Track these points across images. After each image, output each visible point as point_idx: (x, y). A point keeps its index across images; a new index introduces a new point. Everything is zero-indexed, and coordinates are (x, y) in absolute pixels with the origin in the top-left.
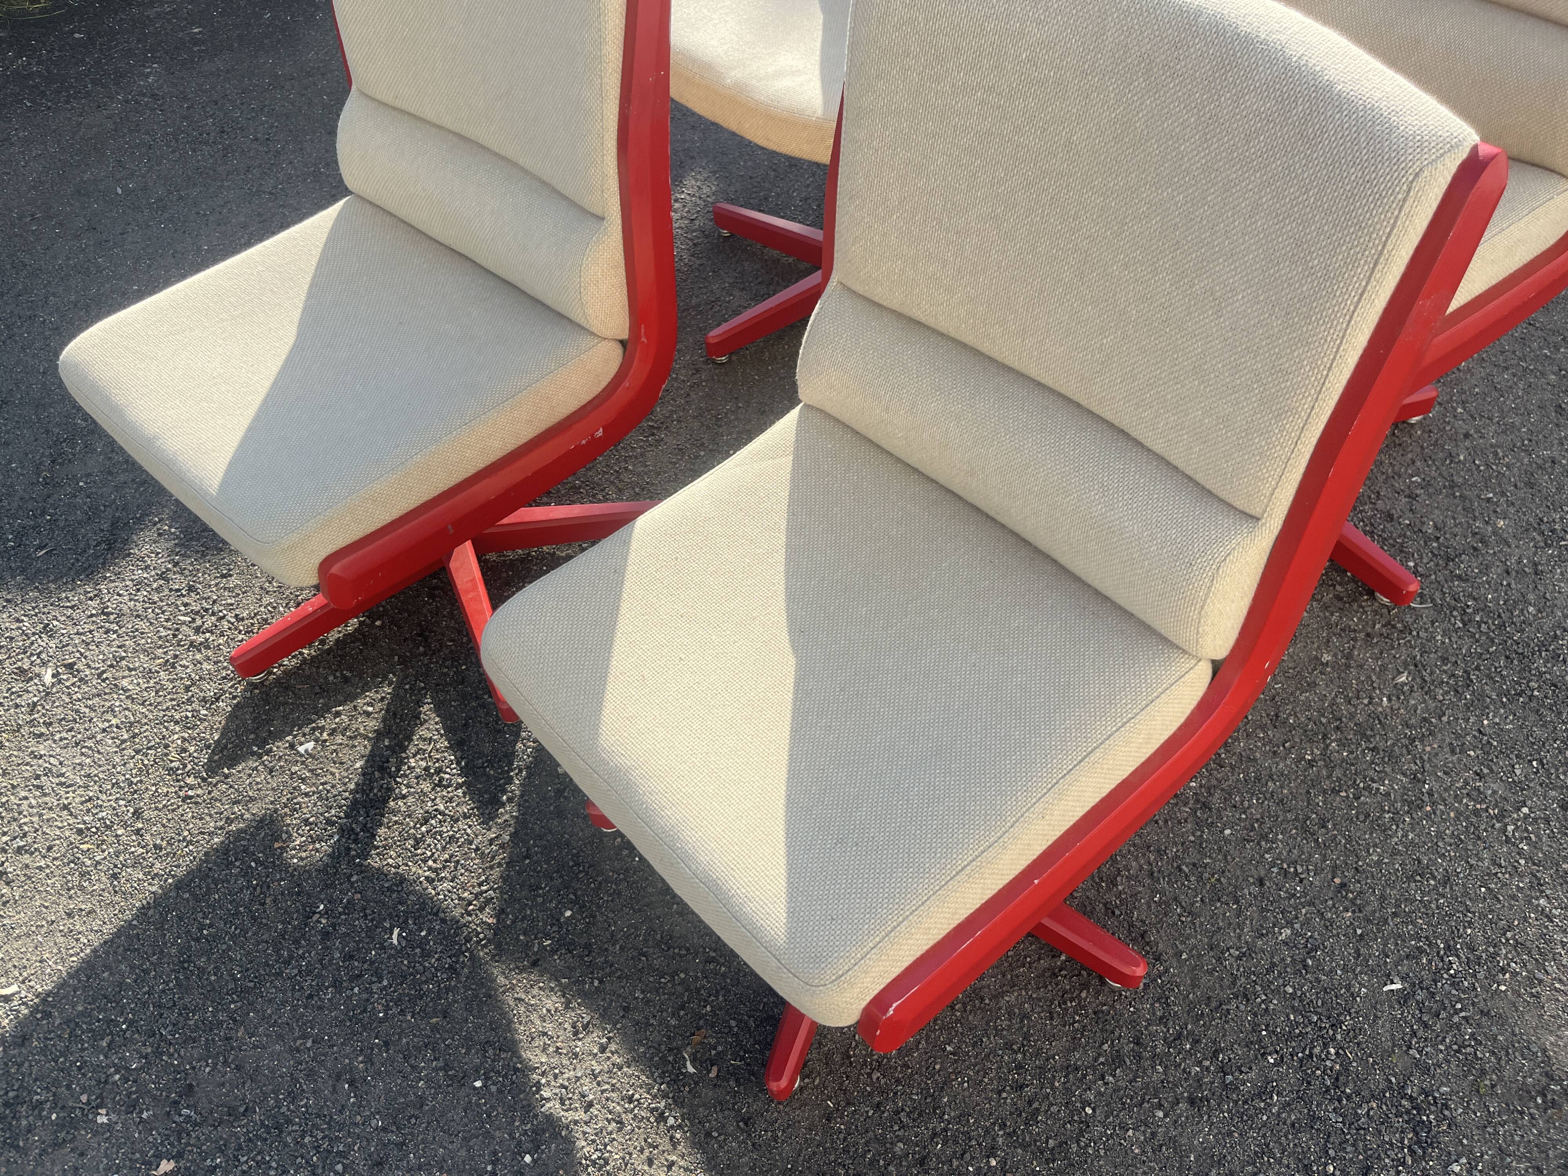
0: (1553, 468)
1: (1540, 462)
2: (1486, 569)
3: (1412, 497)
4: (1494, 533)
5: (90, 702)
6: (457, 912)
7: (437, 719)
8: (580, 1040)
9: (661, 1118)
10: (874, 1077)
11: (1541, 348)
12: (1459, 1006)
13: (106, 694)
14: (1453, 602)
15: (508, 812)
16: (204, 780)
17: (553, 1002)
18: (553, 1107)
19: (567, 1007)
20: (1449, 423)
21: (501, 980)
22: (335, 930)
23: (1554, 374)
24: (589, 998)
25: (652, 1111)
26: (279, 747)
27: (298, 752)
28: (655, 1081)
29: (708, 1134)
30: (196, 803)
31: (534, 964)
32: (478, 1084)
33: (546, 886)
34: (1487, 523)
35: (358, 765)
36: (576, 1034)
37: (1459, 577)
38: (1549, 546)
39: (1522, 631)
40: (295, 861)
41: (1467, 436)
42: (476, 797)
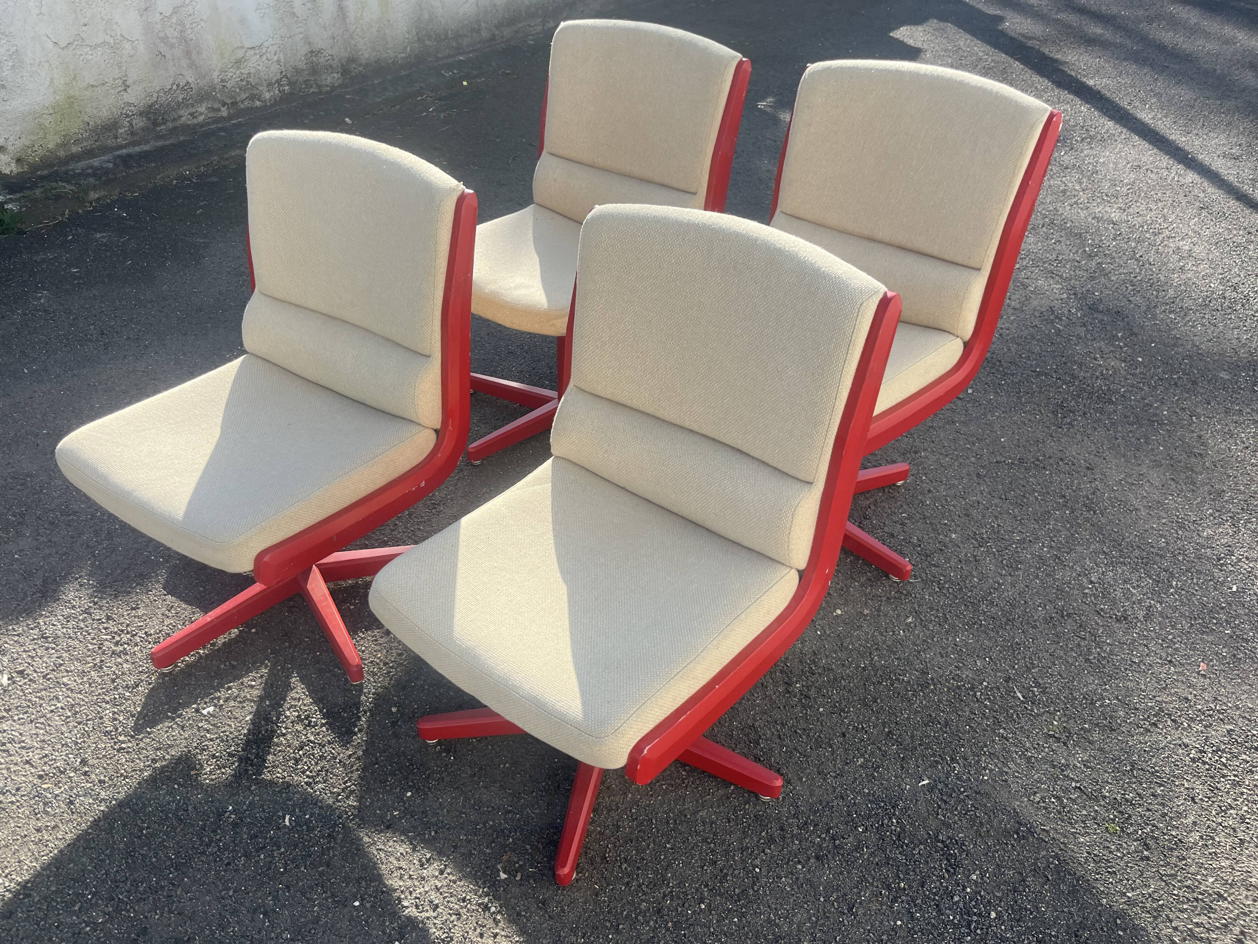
0: (978, 506)
1: (971, 503)
2: (948, 560)
3: (903, 524)
4: (951, 541)
5: (39, 695)
6: (330, 802)
7: (303, 686)
8: (425, 869)
9: (486, 908)
10: (623, 867)
11: (965, 444)
12: (962, 789)
13: (50, 688)
14: (932, 579)
15: (359, 738)
16: (132, 737)
17: (404, 848)
18: (412, 912)
19: (414, 850)
20: (918, 485)
21: (366, 839)
22: (242, 821)
23: (973, 457)
24: (429, 843)
25: (479, 905)
26: (188, 712)
27: (202, 714)
28: (480, 887)
29: (519, 914)
30: (128, 752)
31: (388, 827)
32: (357, 904)
33: (392, 779)
34: (946, 536)
35: (248, 718)
36: (422, 865)
37: (934, 565)
38: (982, 546)
39: (972, 591)
40: (208, 781)
41: (929, 491)
42: (337, 731)
